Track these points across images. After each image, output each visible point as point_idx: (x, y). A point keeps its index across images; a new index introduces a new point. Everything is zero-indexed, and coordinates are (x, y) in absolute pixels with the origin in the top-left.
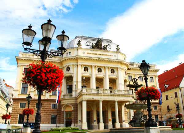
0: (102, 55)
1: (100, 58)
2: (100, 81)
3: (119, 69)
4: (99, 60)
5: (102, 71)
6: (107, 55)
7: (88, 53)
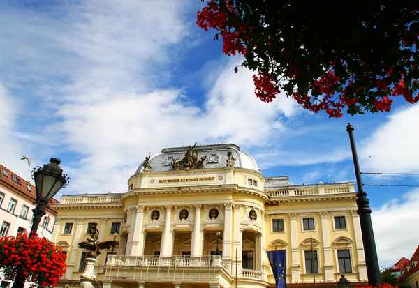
0: (191, 180)
1: (180, 188)
2: (183, 238)
3: (226, 208)
4: (180, 192)
5: (189, 215)
6: (201, 179)
7: (160, 182)
